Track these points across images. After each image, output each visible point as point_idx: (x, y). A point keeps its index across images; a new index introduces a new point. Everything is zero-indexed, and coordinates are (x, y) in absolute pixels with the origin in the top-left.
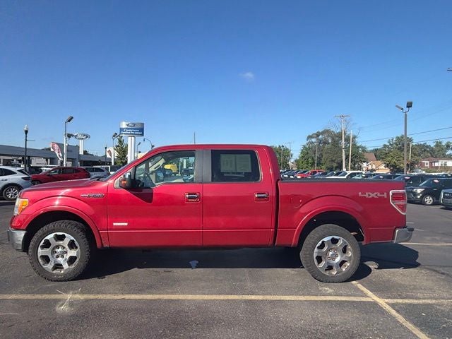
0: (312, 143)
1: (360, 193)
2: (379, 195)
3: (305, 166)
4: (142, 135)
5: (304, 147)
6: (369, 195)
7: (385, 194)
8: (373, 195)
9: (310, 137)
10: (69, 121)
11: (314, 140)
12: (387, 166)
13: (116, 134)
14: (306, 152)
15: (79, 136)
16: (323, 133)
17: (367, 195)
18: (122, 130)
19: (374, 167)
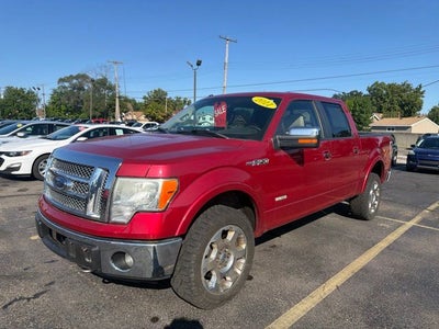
0: (64, 87)
3: (57, 114)
5: (55, 92)
9: (61, 80)
11: (67, 84)
12: (147, 117)
14: (57, 98)
16: (77, 77)
19: (135, 117)
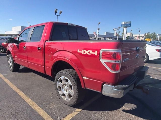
1: (78, 50)
2: (91, 52)
4: (130, 26)
6: (84, 52)
7: (96, 52)
8: (87, 52)
10: (99, 24)
13: (120, 27)
15: (115, 29)
17: (82, 52)
18: (122, 25)
